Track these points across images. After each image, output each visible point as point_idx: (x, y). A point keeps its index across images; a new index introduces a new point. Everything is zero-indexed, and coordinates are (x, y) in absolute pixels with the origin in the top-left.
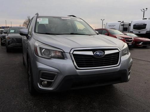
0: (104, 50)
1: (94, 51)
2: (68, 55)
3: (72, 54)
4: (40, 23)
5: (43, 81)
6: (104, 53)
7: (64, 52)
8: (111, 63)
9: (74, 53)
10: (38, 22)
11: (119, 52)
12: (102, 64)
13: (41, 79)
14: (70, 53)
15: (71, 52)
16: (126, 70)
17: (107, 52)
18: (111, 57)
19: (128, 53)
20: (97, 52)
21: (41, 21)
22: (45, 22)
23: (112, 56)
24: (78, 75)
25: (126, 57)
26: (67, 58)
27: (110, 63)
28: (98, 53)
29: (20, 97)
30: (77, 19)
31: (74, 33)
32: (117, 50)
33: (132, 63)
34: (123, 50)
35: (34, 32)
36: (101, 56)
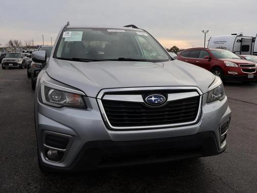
0: (165, 93)
1: (145, 93)
2: (93, 101)
3: (102, 99)
5: (48, 149)
7: (86, 96)
8: (182, 119)
9: (103, 99)
10: (64, 38)
11: (200, 95)
12: (163, 119)
13: (45, 145)
14: (96, 98)
15: (100, 96)
16: (213, 133)
17: (172, 97)
19: (221, 96)
20: (151, 97)
21: (70, 36)
23: (184, 104)
24: (111, 141)
25: (214, 107)
26: (91, 108)
27: (179, 117)
28: (153, 99)
30: (138, 31)
32: (196, 92)
33: (230, 118)
34: (208, 92)
35: (53, 57)
36: (159, 103)
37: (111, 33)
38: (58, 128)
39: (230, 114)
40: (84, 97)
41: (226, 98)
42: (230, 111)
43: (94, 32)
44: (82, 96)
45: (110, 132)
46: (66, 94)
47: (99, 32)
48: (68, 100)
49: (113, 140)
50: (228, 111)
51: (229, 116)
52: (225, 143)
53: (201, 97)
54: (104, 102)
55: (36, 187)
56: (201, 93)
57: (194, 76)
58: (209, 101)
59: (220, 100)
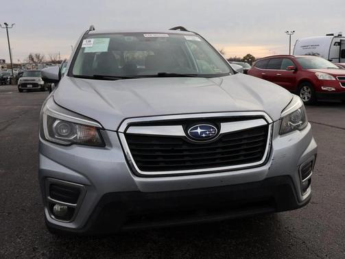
0: (217, 121)
1: (186, 123)
2: (113, 136)
3: (125, 133)
4: (86, 51)
5: (54, 204)
6: (219, 129)
7: (103, 129)
8: (242, 158)
9: (128, 132)
10: (84, 48)
11: (269, 124)
12: (214, 159)
13: (49, 198)
14: (117, 132)
15: (122, 129)
16: (289, 176)
17: (226, 128)
18: (241, 140)
19: (302, 124)
20: (196, 128)
21: (91, 46)
22: (101, 46)
23: (246, 136)
24: (139, 191)
25: (291, 140)
26: (111, 145)
27: (238, 156)
28: (199, 131)
29: (26, 235)
31: (168, 73)
32: (262, 120)
33: (316, 155)
34: (281, 119)
35: (68, 75)
36: (208, 137)
37: (148, 39)
38: (64, 175)
39: (315, 150)
40: (100, 130)
41: (309, 126)
42: (316, 146)
43: (126, 38)
44: (98, 129)
45: (137, 179)
46: (77, 126)
47: (132, 38)
48: (80, 134)
49: (141, 190)
50: (313, 145)
51: (315, 153)
52: (309, 191)
53: (270, 126)
54: (128, 136)
55: (43, 254)
56: (270, 121)
57: (261, 96)
58: (283, 132)
59: (300, 130)
